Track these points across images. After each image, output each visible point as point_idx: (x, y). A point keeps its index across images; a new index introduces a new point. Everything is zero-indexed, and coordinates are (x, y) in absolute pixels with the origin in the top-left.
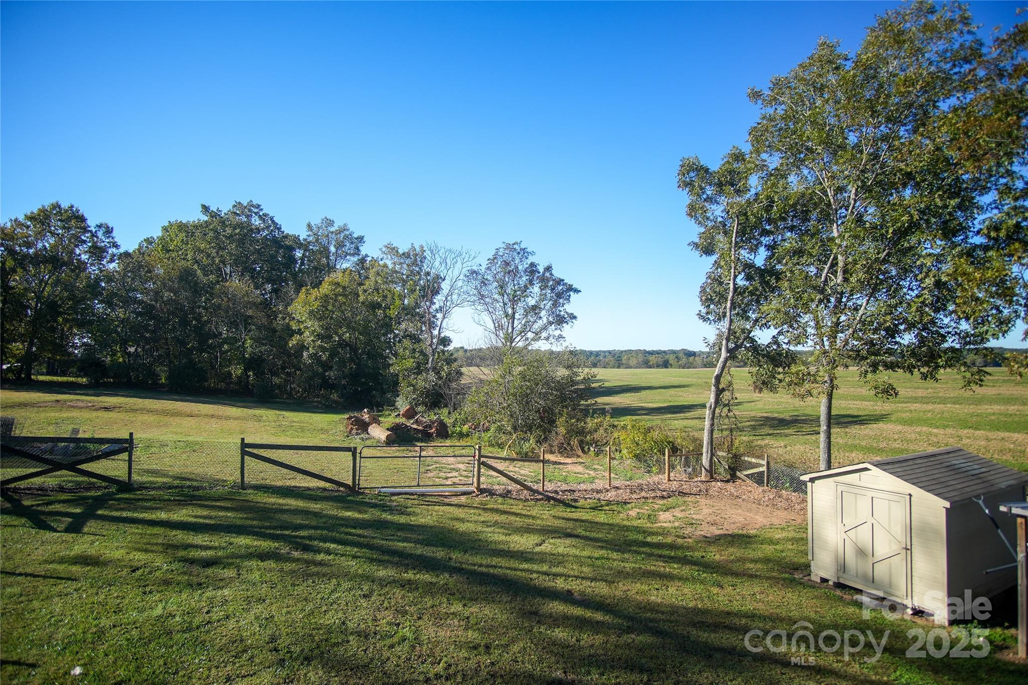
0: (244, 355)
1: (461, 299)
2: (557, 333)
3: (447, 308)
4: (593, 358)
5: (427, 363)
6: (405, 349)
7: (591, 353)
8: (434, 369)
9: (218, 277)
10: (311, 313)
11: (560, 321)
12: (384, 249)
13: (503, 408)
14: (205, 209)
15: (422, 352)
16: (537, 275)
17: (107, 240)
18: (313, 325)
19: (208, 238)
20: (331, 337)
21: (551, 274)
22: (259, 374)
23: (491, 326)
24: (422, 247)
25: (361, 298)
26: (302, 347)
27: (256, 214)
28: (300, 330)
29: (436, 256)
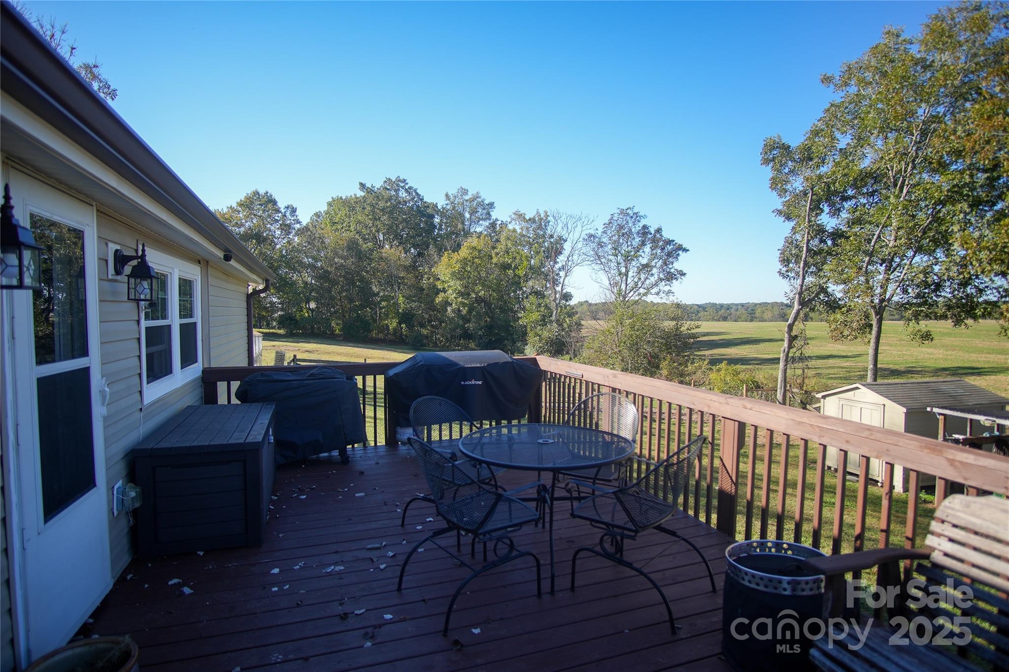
0: (398, 310)
1: (580, 259)
2: (667, 288)
3: (569, 267)
4: (723, 311)
5: (551, 316)
6: (532, 304)
7: (722, 306)
8: (557, 321)
9: (374, 244)
10: (453, 274)
11: (670, 277)
12: (513, 216)
13: (615, 353)
14: (362, 186)
15: (546, 306)
16: (650, 236)
17: (293, 219)
18: (457, 285)
19: (366, 212)
20: (469, 294)
21: (661, 235)
22: (410, 327)
23: (607, 283)
24: (546, 212)
25: (495, 260)
26: (447, 303)
27: (402, 187)
28: (444, 288)
29: (559, 221)
